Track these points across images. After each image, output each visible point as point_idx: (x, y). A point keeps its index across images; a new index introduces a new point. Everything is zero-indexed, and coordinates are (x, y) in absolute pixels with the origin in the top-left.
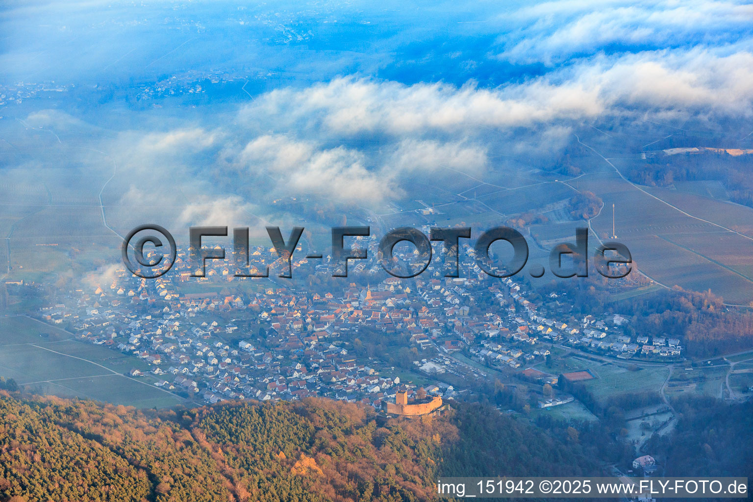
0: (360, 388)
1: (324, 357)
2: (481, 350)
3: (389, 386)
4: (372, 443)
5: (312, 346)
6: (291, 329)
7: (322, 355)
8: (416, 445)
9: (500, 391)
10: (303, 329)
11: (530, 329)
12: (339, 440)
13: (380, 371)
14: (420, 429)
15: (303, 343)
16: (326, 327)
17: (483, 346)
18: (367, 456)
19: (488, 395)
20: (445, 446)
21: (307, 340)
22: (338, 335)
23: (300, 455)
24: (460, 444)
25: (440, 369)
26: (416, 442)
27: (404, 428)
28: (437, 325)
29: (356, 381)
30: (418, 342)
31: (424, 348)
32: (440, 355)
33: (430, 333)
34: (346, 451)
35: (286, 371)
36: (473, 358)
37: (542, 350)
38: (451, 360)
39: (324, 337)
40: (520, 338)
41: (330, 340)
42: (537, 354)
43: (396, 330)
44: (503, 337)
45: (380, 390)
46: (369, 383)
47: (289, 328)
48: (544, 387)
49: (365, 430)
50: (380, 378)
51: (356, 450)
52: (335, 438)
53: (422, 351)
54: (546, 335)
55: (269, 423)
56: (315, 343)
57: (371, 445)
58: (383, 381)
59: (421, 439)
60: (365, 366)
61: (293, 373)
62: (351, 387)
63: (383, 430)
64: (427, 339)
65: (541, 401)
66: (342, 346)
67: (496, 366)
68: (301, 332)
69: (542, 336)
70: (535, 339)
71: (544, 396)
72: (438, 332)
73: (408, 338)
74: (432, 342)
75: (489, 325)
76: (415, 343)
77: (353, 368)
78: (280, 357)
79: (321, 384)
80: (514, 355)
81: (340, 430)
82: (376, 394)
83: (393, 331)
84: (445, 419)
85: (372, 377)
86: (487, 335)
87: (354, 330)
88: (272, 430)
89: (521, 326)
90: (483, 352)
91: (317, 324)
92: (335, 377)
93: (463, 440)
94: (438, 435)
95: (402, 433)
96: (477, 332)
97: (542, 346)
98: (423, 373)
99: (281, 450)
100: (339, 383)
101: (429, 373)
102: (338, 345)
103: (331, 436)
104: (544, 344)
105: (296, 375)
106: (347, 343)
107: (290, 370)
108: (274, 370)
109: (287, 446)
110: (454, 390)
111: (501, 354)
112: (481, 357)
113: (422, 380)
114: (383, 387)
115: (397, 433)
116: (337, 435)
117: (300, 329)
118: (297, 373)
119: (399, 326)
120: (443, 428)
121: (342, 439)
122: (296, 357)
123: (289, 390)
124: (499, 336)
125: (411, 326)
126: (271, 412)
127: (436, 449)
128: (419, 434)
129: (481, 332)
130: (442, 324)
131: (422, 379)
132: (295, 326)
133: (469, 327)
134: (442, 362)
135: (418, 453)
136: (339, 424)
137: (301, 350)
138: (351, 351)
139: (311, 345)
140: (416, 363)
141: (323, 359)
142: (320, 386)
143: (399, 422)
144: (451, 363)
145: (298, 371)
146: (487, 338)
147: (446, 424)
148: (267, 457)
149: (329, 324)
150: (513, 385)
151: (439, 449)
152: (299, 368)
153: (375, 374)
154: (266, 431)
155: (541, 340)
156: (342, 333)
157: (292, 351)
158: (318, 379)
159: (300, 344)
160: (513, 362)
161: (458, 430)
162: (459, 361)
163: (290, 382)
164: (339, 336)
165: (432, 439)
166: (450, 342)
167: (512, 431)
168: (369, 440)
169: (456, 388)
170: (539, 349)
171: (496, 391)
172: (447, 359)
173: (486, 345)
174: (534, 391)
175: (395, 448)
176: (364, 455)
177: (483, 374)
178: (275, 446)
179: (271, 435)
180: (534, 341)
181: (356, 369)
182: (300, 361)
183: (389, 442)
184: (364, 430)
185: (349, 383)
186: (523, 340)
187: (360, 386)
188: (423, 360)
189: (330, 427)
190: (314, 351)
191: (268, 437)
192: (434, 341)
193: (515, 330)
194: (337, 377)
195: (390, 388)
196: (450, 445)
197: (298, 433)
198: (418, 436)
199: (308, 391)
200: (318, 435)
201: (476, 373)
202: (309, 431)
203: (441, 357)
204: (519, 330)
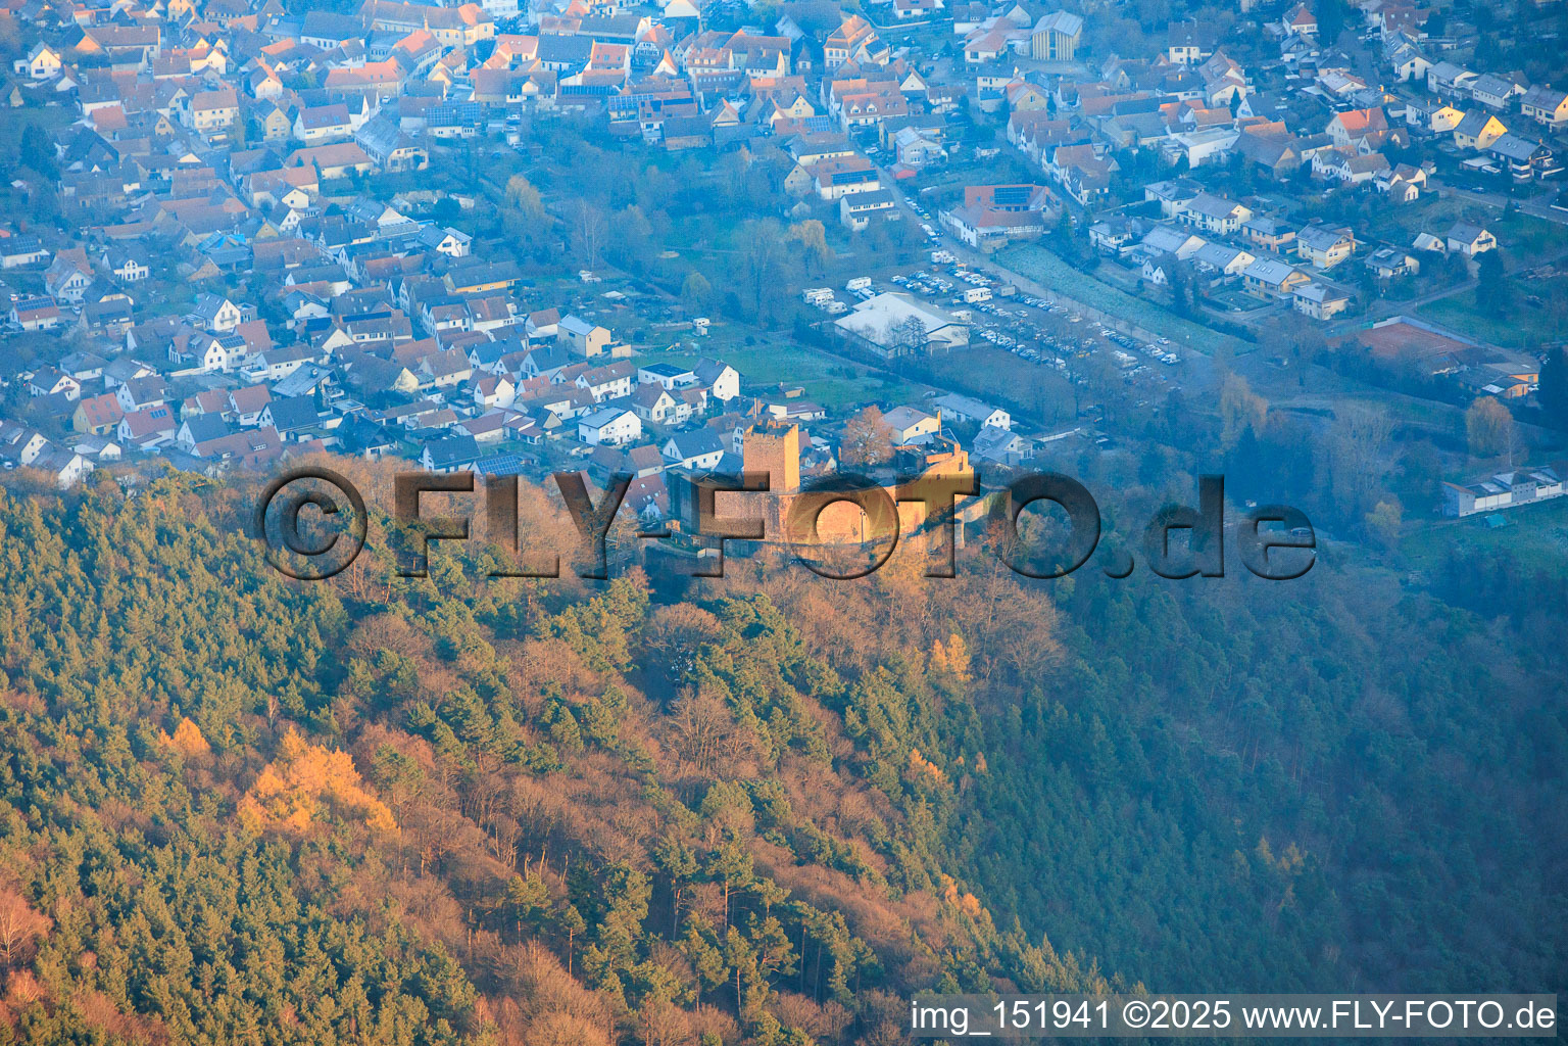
0: (540, 423)
1: (352, 269)
2: (1147, 230)
3: (685, 410)
4: (630, 678)
5: (292, 214)
6: (186, 135)
7: (343, 260)
8: (849, 688)
9: (1248, 433)
10: (241, 135)
11: (1393, 123)
12: (467, 662)
13: (638, 338)
14: (866, 611)
15: (243, 200)
16: (358, 121)
17: (1154, 211)
18: (612, 744)
19: (1187, 455)
20: (993, 694)
21: (260, 188)
22: (418, 160)
23: (277, 736)
24: (1068, 688)
25: (942, 329)
26: (851, 674)
27: (786, 606)
28: (919, 109)
29: (522, 390)
30: (827, 193)
31: (858, 225)
32: (938, 255)
33: (884, 150)
34: (508, 721)
35: (166, 340)
36: (1107, 270)
37: (1458, 227)
38: (995, 282)
39: (351, 172)
40: (1344, 172)
41: (381, 188)
42: (1431, 247)
43: (712, 134)
44: (1258, 165)
45: (645, 430)
46: (585, 399)
47: (169, 129)
48: (1470, 414)
49: (598, 617)
50: (642, 373)
51: (557, 712)
52: (446, 653)
53: (847, 239)
54: (1473, 153)
55: (115, 580)
56: (306, 198)
57: (627, 691)
58: (657, 389)
59: (874, 664)
60: (563, 314)
61: (201, 349)
62: (497, 420)
63: (683, 614)
64: (872, 176)
65: (1457, 480)
66: (446, 215)
67: (1223, 308)
68: (235, 148)
69: (1457, 161)
70: (1421, 176)
71: (1472, 458)
72: (929, 145)
73: (776, 174)
74: (896, 192)
75: (1184, 108)
76: (813, 197)
77: (500, 324)
78: (131, 271)
79: (342, 406)
80: (1316, 255)
81: (469, 614)
82: (625, 451)
83: (697, 141)
84: (989, 562)
85: (601, 367)
86: (1176, 158)
87: (501, 137)
88: (133, 614)
89: (1349, 108)
90: (1159, 239)
91: (311, 103)
92: (414, 368)
93: (1081, 663)
94: (956, 639)
95: (779, 630)
96: (1122, 139)
97: (1458, 209)
98: (852, 349)
99: (184, 713)
100: (436, 398)
101: (885, 347)
102: (421, 210)
103: (429, 644)
104: (1467, 198)
105: (216, 357)
106: (466, 202)
107: (185, 331)
108: (106, 339)
109: (211, 695)
110: (1014, 430)
111: (1247, 248)
112: (1148, 267)
113: (852, 383)
114: (655, 418)
115: (753, 631)
116: (456, 639)
117: (228, 130)
118: (221, 352)
119: (728, 115)
120: (981, 604)
121: (483, 657)
122: (211, 269)
123: (185, 431)
124: (1236, 159)
125: (791, 113)
126: (123, 530)
127: (951, 708)
128: (863, 633)
129: (1145, 142)
130: (944, 104)
131: (851, 375)
132: (203, 119)
133: (1083, 114)
134: (952, 292)
135: (862, 729)
136: (465, 585)
137: (235, 238)
138: (490, 237)
139: (284, 211)
140: (821, 296)
141: (351, 281)
142: (338, 413)
143: (759, 576)
144: (997, 296)
145: (228, 341)
146: (1177, 173)
147: (996, 586)
148: (117, 747)
149: (372, 105)
150: (1314, 403)
151: (963, 708)
152: (228, 326)
153: (616, 352)
154: (103, 624)
155: (1448, 181)
156: (442, 150)
157: (192, 239)
158: (326, 381)
159: (233, 207)
160: (1311, 291)
161: (1055, 616)
162: (1034, 288)
163: (192, 394)
164: (423, 166)
165: (927, 661)
166: (990, 190)
167: (1323, 623)
168: (616, 666)
169: (1027, 421)
170: (1442, 225)
171: (1229, 435)
172: (974, 278)
173: (1173, 207)
174: (1419, 434)
175: (747, 706)
176: (597, 741)
177: (1159, 352)
178: (153, 696)
179: (131, 641)
180: (1414, 183)
181: (519, 331)
182: (231, 291)
183: (716, 673)
184: (588, 615)
185: (489, 400)
186: (1357, 178)
187: (538, 413)
188: (855, 284)
189: (422, 604)
190: (303, 244)
191: (116, 646)
192: (909, 188)
193: (1318, 128)
194: (426, 367)
195: (694, 423)
196: (1019, 691)
197: (264, 629)
198: (859, 647)
199: (283, 437)
200: (364, 636)
201: (1124, 347)
202: (317, 619)
203: (948, 270)
204: (1337, 127)
